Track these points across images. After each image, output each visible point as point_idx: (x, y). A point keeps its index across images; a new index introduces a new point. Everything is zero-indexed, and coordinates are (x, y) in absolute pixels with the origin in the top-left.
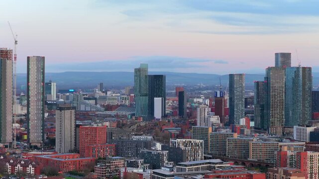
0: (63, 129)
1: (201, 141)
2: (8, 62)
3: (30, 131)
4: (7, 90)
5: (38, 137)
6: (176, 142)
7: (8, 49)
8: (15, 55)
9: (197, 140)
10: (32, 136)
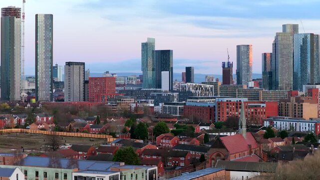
0: (72, 83)
1: (211, 86)
2: (16, 20)
3: (38, 89)
4: (15, 48)
5: (46, 95)
6: (186, 86)
7: (16, 7)
8: (24, 13)
9: (207, 85)
10: (40, 94)
